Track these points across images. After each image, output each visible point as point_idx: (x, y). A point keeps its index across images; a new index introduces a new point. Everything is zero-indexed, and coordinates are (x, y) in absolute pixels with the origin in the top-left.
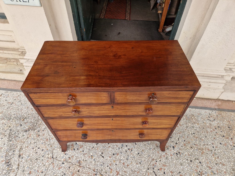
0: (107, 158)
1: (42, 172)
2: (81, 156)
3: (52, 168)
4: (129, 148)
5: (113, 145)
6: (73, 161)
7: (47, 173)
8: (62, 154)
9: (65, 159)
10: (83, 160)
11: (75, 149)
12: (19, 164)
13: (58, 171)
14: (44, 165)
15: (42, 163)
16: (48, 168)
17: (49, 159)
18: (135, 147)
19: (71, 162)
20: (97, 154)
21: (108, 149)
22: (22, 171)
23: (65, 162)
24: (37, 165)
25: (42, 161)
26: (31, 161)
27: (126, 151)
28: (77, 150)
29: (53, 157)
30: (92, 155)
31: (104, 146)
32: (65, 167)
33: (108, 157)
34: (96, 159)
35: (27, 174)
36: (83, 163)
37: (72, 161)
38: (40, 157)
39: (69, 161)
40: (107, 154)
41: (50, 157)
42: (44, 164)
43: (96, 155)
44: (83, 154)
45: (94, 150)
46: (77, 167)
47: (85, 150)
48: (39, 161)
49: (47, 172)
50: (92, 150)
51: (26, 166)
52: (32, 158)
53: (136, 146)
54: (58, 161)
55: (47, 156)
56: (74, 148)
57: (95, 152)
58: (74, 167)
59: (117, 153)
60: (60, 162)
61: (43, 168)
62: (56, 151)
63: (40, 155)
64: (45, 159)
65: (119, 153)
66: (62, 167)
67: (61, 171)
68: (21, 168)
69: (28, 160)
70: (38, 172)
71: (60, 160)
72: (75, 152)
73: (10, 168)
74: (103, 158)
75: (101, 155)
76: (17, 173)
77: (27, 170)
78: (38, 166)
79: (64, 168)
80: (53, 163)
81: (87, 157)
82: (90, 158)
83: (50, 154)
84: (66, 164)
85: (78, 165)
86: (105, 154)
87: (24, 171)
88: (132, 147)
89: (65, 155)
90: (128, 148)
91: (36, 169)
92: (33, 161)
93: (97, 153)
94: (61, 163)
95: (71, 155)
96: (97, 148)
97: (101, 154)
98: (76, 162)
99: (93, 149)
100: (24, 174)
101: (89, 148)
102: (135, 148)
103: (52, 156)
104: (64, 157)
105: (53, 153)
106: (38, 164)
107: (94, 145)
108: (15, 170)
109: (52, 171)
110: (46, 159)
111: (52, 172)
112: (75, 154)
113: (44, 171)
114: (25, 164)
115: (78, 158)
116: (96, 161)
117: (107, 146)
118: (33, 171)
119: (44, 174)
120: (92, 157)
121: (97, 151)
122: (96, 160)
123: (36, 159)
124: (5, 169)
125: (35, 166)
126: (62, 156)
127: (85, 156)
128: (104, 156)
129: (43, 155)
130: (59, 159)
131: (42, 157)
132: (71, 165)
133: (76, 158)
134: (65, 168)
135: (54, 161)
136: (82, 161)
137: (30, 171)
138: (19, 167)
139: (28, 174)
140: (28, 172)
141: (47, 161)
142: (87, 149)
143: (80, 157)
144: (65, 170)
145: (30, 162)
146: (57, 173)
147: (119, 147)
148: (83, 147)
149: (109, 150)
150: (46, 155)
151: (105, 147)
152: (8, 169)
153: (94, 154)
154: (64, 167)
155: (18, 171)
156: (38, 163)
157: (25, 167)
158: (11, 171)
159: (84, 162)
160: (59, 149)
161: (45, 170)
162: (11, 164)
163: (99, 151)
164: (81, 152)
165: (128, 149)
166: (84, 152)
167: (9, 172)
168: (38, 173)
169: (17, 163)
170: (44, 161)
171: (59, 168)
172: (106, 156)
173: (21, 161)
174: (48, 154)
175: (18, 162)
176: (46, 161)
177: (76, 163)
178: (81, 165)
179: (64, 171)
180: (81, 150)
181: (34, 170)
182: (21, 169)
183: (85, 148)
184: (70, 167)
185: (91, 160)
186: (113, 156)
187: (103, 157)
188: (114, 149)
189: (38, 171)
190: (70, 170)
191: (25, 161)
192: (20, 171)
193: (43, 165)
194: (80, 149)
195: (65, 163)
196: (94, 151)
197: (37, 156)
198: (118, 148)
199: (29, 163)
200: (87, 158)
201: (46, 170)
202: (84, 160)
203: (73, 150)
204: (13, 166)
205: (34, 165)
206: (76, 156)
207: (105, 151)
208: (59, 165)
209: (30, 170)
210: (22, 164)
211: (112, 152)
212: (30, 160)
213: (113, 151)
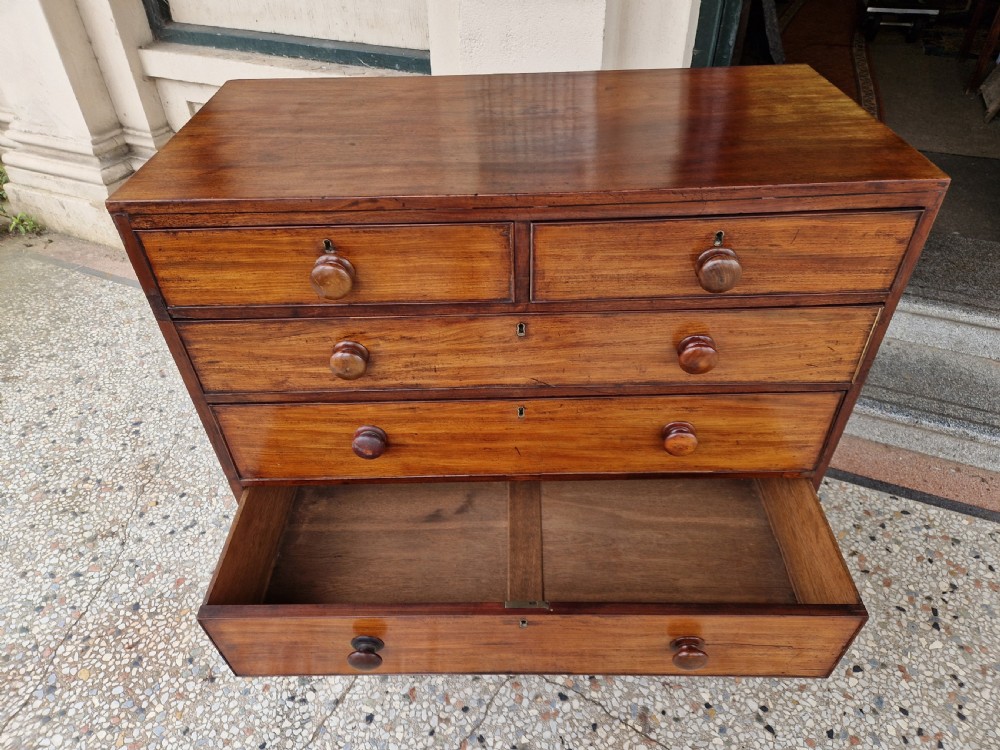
0: (794, 742)
1: (465, 709)
3: (512, 702)
4: (923, 727)
5: (824, 687)
6: (611, 698)
7: (487, 721)
10: (664, 713)
13: (539, 727)
14: (475, 679)
18: (960, 730)
19: (603, 703)
20: (738, 705)
21: (796, 698)
23: (570, 694)
27: (906, 741)
30: (707, 700)
32: (575, 721)
33: (800, 741)
34: (732, 727)
35: (396, 697)
36: (663, 725)
37: (604, 699)
39: (594, 694)
40: (790, 721)
43: (730, 708)
44: (664, 685)
46: (630, 738)
49: (486, 714)
53: (965, 726)
54: (537, 679)
57: (724, 691)
58: (617, 732)
59: (851, 732)
60: (548, 688)
61: (469, 691)
65: (862, 734)
66: (557, 713)
67: (554, 731)
70: (448, 703)
71: (547, 677)
74: (769, 735)
75: (759, 719)
77: (400, 679)
79: (568, 723)
80: (515, 680)
81: (681, 703)
82: (701, 712)
84: (576, 704)
85: (640, 729)
86: (782, 720)
87: (385, 678)
88: (940, 729)
90: (916, 725)
91: (440, 688)
93: (737, 698)
94: (556, 692)
97: (761, 713)
98: (624, 710)
100: (387, 692)
102: (956, 735)
109: (512, 720)
111: (509, 722)
113: (473, 704)
115: (638, 696)
116: (735, 739)
117: (788, 683)
118: (424, 693)
119: (474, 718)
120: (709, 711)
121: (734, 689)
122: (729, 732)
127: (671, 697)
128: (778, 728)
132: (603, 719)
133: (626, 690)
134: (573, 725)
136: (659, 716)
137: (414, 689)
139: (404, 696)
140: (405, 691)
143: (645, 692)
144: (574, 735)
146: (534, 733)
147: (858, 703)
149: (804, 707)
151: (778, 682)
153: (720, 702)
154: (570, 715)
159: (670, 724)
161: (480, 701)
163: (748, 691)
165: (914, 732)
168: (448, 709)
171: (545, 716)
172: (787, 728)
177: (628, 717)
178: (653, 736)
179: (568, 738)
181: (429, 685)
184: (595, 726)
185: (705, 727)
186: (830, 742)
187: (769, 728)
188: (832, 707)
189: (446, 698)
190: (598, 741)
193: (470, 677)
195: (573, 699)
196: (721, 688)
198: (854, 708)
200: (681, 706)
201: (484, 707)
202: (669, 713)
206: (624, 683)
207: (781, 701)
208: (545, 702)
209: (412, 680)
211: (818, 717)
213: (824, 714)
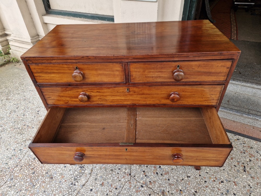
1: (116, 189)
2: (166, 185)
3: (128, 187)
5: (213, 186)
6: (155, 187)
7: (122, 192)
8: (141, 173)
9: (145, 181)
10: (169, 192)
11: (158, 173)
12: (93, 169)
13: (135, 194)
14: (120, 181)
15: (117, 176)
16: (123, 186)
17: (126, 176)
19: (153, 188)
20: (189, 191)
21: (205, 189)
22: (94, 179)
23: (144, 185)
24: (111, 177)
25: (117, 175)
26: (106, 170)
28: (161, 176)
29: (130, 174)
30: (180, 189)
31: (199, 182)
32: (145, 193)
35: (98, 185)
38: (115, 169)
39: (150, 186)
40: (203, 195)
41: (127, 173)
42: (120, 179)
43: (187, 191)
44: (169, 184)
45: (185, 184)
47: (172, 179)
48: (114, 173)
49: (122, 190)
50: (181, 182)
51: (99, 174)
52: (107, 167)
54: (136, 181)
55: (124, 170)
56: (157, 171)
60: (138, 184)
61: (117, 184)
62: (135, 168)
63: (117, 167)
64: (121, 173)
66: (140, 191)
68: (94, 174)
69: (102, 168)
70: (112, 187)
71: (138, 181)
72: (158, 177)
73: (82, 171)
75: (194, 195)
76: (89, 179)
77: (100, 180)
78: (113, 179)
79: (143, 194)
80: (130, 181)
81: (174, 189)
82: (179, 192)
83: (127, 169)
84: (145, 188)
86: (201, 195)
87: (96, 179)
89: (145, 177)
91: (110, 183)
92: (107, 171)
93: (189, 189)
94: (140, 185)
95: (153, 179)
96: (188, 183)
97: (195, 193)
98: (158, 191)
99: (183, 181)
100: (96, 183)
101: (176, 178)
103: (129, 172)
104: (144, 180)
105: (131, 170)
106: (113, 177)
107: (184, 176)
108: (88, 175)
109: (128, 192)
110: (123, 174)
111: (127, 192)
112: (158, 179)
113: (118, 187)
114: (98, 172)
115: (162, 187)
117: (203, 185)
118: (106, 184)
119: (118, 191)
120: (181, 192)
121: (188, 186)
123: (111, 169)
124: (77, 170)
125: (109, 178)
126: (141, 176)
127: (171, 188)
129: (120, 168)
130: (137, 179)
131: (118, 169)
132: (152, 193)
133: (159, 185)
135: (132, 180)
136: (167, 193)
137: (103, 183)
138: (92, 173)
139: (101, 184)
140: (101, 183)
141: (124, 177)
142: (174, 179)
143: (164, 186)
145: (105, 172)
148: (169, 174)
149: (207, 192)
150: (122, 169)
151: (200, 185)
152: (80, 171)
153: (184, 189)
154: (143, 191)
155: (90, 177)
156: (112, 175)
157: (98, 176)
158: (83, 175)
160: (139, 166)
161: (120, 187)
162: (84, 167)
163: (192, 187)
164: (166, 179)
166: (170, 181)
167: (81, 175)
168: (112, 188)
169: (90, 168)
170: (120, 175)
171: (137, 191)
173: (95, 167)
174: (125, 169)
175: (92, 167)
176: (122, 176)
177: (159, 192)
180: (166, 177)
181: (107, 182)
182: (93, 176)
183: (171, 177)
184: (150, 195)
188: (214, 192)
189: (112, 185)
191: (99, 168)
192: (92, 179)
193: (118, 180)
194: (165, 175)
196: (184, 186)
197: (113, 167)
198: (220, 193)
199: (103, 172)
200: (174, 190)
201: (121, 188)
202: (170, 192)
203: (156, 173)
204: (86, 169)
205: (107, 177)
206: (158, 183)
207: (201, 190)
208: (137, 187)
209: (103, 180)
210: (96, 170)
212: (104, 169)
213: (212, 194)
